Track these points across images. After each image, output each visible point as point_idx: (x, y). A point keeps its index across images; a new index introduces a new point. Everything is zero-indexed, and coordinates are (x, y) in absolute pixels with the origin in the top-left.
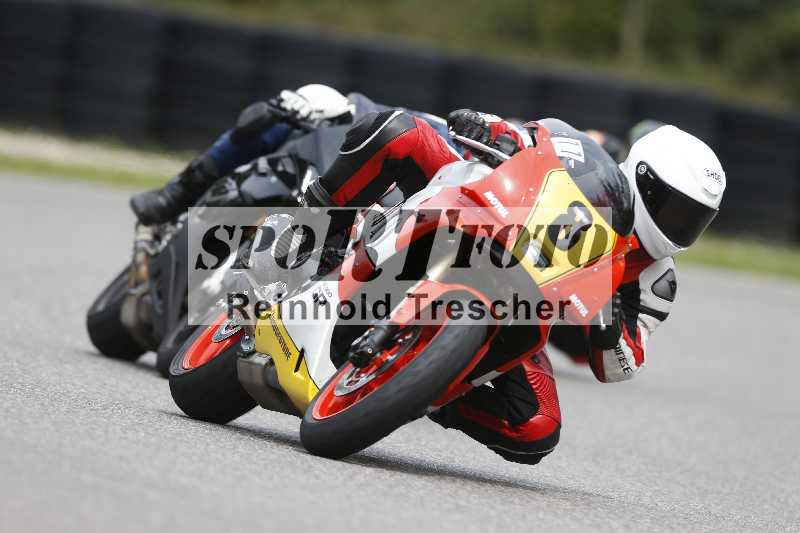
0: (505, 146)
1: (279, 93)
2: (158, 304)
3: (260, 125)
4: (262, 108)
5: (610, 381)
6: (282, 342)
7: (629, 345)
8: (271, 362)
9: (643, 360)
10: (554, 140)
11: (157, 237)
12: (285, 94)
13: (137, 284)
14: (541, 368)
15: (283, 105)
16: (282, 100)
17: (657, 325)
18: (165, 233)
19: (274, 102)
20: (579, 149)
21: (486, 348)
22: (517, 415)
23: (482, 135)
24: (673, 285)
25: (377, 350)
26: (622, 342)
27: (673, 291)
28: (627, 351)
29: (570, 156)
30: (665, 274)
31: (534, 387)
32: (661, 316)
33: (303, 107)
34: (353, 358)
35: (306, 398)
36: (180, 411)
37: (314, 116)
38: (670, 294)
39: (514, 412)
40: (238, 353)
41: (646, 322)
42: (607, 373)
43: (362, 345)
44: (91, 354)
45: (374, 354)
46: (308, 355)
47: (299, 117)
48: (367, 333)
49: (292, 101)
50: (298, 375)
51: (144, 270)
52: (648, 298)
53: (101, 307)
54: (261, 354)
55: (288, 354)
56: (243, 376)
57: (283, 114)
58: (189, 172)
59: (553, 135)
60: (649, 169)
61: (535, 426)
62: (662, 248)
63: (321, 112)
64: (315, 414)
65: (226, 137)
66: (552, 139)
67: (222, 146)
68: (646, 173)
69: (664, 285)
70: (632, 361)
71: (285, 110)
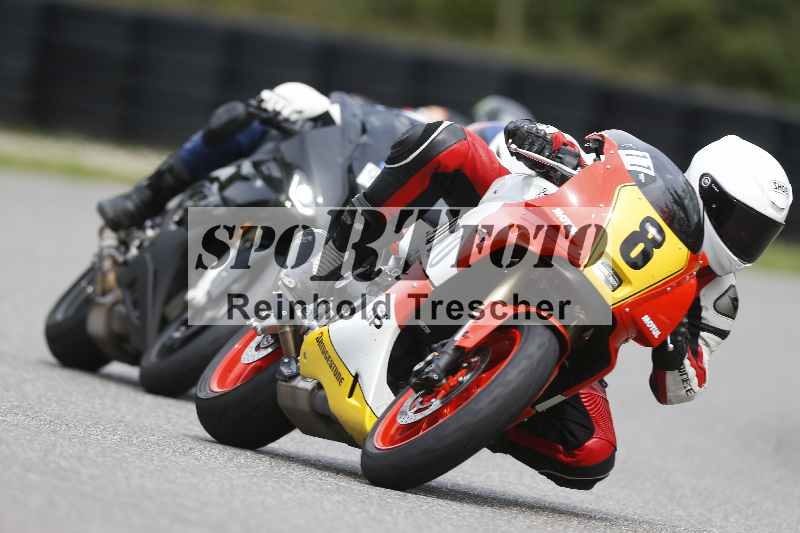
0: (568, 159)
1: (259, 93)
2: (135, 314)
3: (236, 125)
4: (238, 108)
5: (672, 403)
6: (332, 366)
7: (692, 365)
8: (319, 386)
9: (704, 381)
10: (622, 153)
11: (124, 244)
12: (265, 94)
13: (104, 293)
14: (594, 389)
15: (264, 105)
16: (262, 101)
17: (719, 344)
18: (133, 239)
19: (253, 102)
20: (648, 162)
21: (556, 373)
22: (572, 439)
23: (544, 148)
24: (735, 301)
25: (442, 376)
26: (687, 362)
27: (735, 308)
28: (691, 371)
29: (639, 169)
30: (726, 291)
31: (588, 408)
32: (723, 334)
33: (283, 107)
34: (415, 384)
35: (363, 426)
36: (208, 436)
37: (294, 117)
38: (732, 311)
39: (569, 436)
40: (277, 377)
41: (708, 340)
42: (670, 395)
43: (427, 370)
44: (51, 365)
45: (439, 380)
46: (363, 379)
47: (281, 118)
48: (429, 358)
49: (273, 101)
50: (352, 401)
51: (111, 278)
52: (709, 316)
53: (59, 316)
54: (304, 378)
55: (340, 380)
56: (284, 400)
57: (264, 115)
58: (158, 175)
59: (620, 147)
60: (714, 181)
61: (591, 450)
62: (727, 264)
63: (300, 112)
64: (377, 444)
65: (196, 138)
66: (620, 152)
67: (194, 148)
68: (710, 185)
69: (726, 301)
70: (695, 382)
71: (265, 110)
